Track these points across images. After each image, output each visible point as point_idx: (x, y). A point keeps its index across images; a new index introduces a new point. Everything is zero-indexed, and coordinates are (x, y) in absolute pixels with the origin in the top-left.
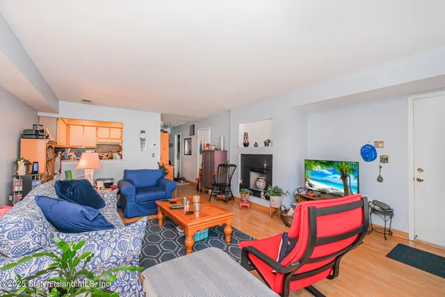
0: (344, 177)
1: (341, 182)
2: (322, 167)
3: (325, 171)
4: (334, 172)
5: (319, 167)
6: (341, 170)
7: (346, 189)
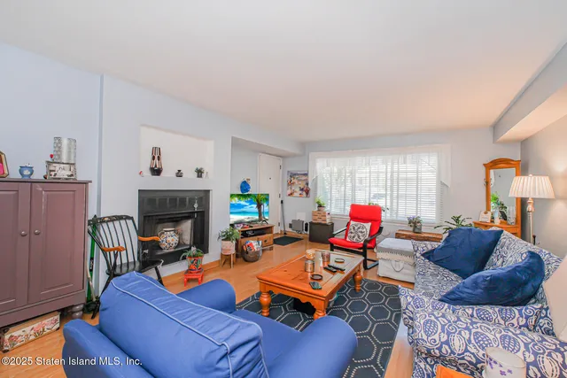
0: (259, 206)
1: (257, 210)
2: (239, 199)
3: (243, 203)
4: (251, 203)
5: (236, 199)
6: (257, 201)
7: (260, 216)
